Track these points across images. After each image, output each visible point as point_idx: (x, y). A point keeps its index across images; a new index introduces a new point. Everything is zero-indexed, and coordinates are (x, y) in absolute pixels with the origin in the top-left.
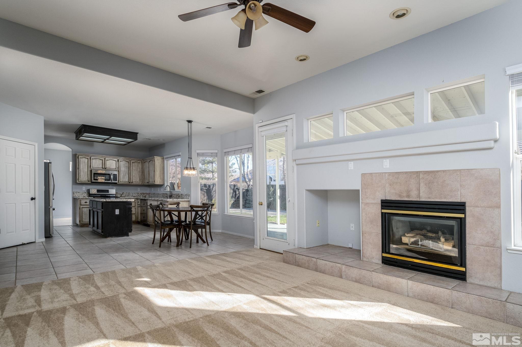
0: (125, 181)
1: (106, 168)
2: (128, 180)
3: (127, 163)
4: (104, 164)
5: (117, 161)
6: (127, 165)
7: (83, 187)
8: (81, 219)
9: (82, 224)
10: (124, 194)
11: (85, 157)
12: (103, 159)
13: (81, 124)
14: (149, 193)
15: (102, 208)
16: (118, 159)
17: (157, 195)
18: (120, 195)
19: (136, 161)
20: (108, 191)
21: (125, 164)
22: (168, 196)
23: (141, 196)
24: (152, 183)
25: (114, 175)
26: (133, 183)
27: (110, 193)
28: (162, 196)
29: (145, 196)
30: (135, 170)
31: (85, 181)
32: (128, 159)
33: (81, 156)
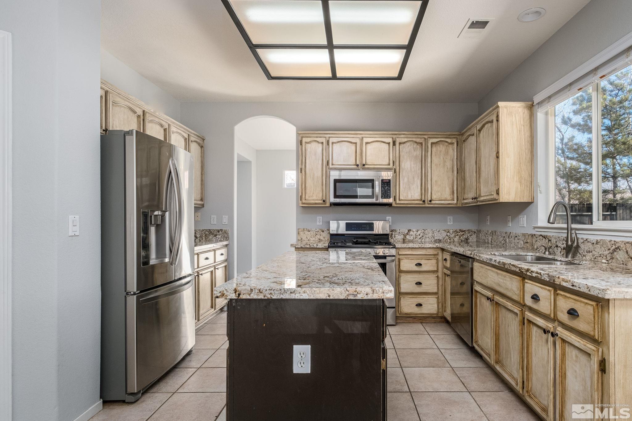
0: (413, 199)
1: (364, 165)
2: (419, 193)
3: (418, 147)
4: (360, 153)
5: (391, 144)
6: (418, 152)
7: (318, 217)
10: (411, 233)
11: (315, 139)
12: (358, 141)
14: (477, 230)
16: (394, 136)
17: (504, 237)
18: (402, 236)
19: (443, 139)
20: (370, 226)
21: (413, 150)
22: (557, 246)
23: (456, 239)
24: (488, 197)
25: (384, 181)
26: (433, 202)
27: (376, 231)
28: (522, 242)
29: (467, 239)
30: (440, 164)
31: (317, 202)
32: (420, 136)
33: (307, 137)
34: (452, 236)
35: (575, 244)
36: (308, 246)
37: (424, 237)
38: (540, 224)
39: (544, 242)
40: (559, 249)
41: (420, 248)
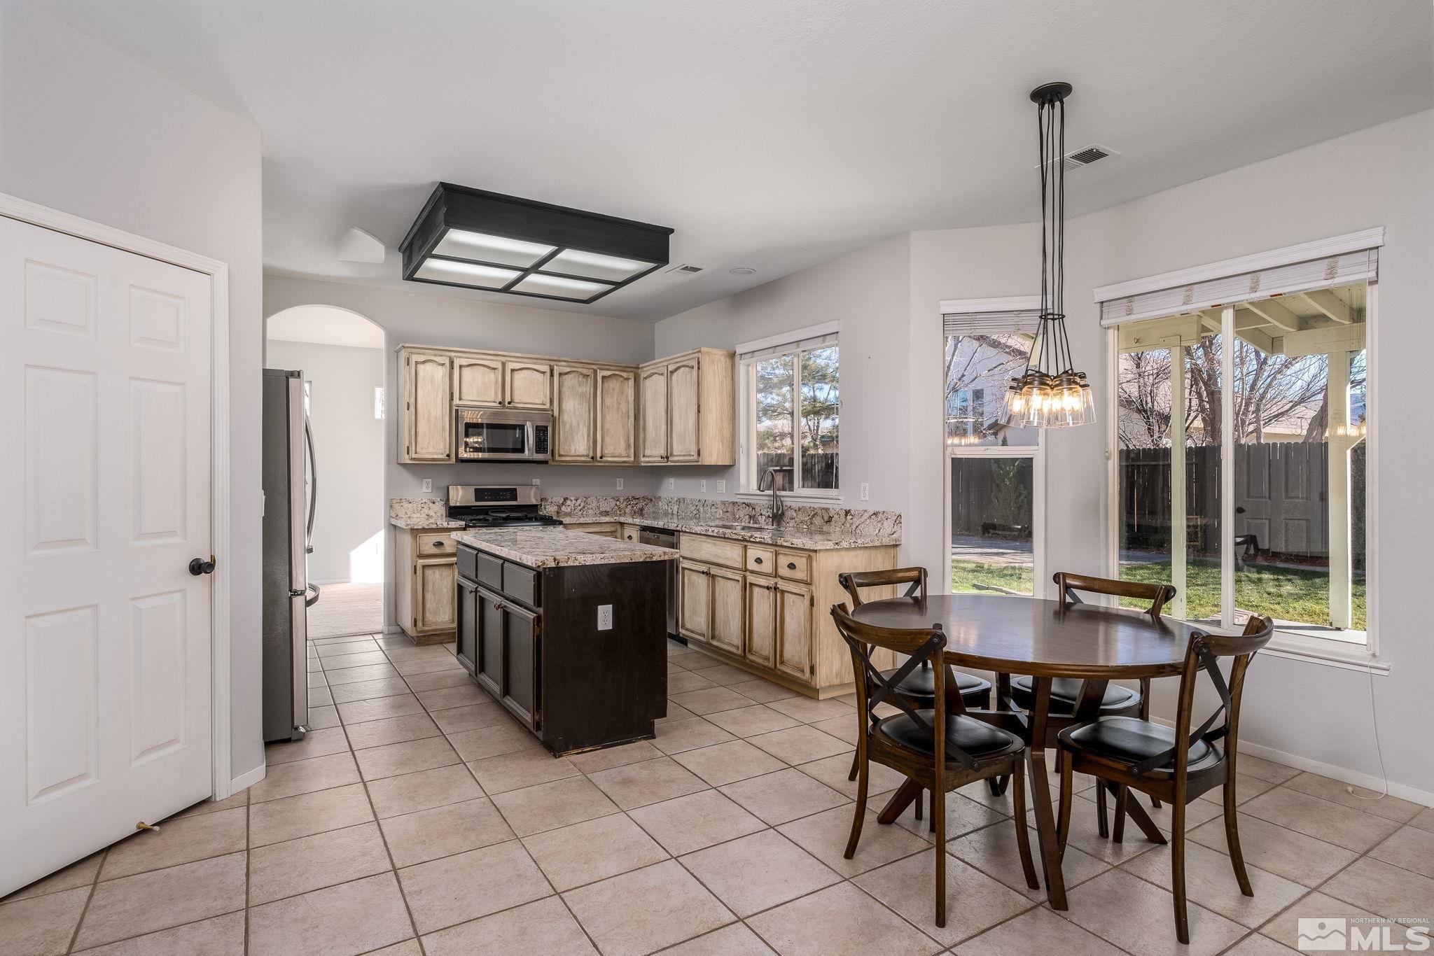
0: (577, 454)
1: (508, 403)
2: (586, 447)
3: (585, 381)
4: (502, 384)
5: (548, 374)
6: (585, 389)
7: (426, 481)
8: (421, 613)
9: (422, 632)
10: (568, 502)
11: (433, 358)
12: (499, 366)
13: (433, 183)
14: (657, 497)
15: (538, 602)
16: (552, 363)
17: (697, 506)
18: (556, 507)
19: (616, 373)
20: (512, 494)
21: (577, 384)
22: (761, 515)
23: (628, 510)
24: (686, 458)
25: (539, 428)
26: (604, 459)
27: (520, 501)
28: (721, 512)
29: (642, 510)
30: (612, 407)
31: (435, 457)
32: (586, 366)
33: (420, 354)
34: (623, 506)
35: (780, 512)
36: (434, 526)
37: (586, 508)
38: (741, 492)
39: (749, 510)
40: (764, 517)
41: (594, 523)
